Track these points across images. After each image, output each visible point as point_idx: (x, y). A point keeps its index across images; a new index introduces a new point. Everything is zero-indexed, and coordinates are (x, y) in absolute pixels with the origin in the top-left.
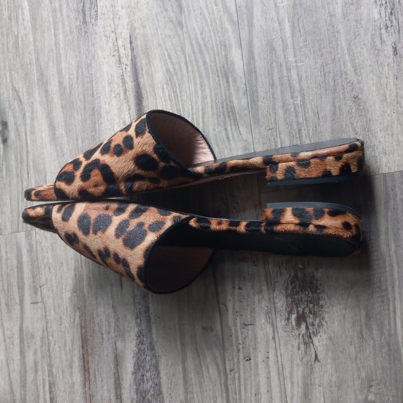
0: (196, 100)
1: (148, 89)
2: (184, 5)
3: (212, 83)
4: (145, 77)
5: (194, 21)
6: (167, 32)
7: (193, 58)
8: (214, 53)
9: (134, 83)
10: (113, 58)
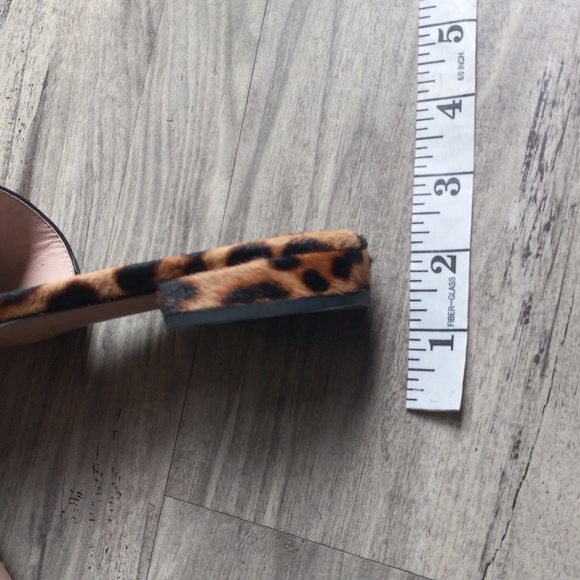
0: (118, 246)
1: (43, 189)
2: (159, 48)
3: (156, 226)
4: (47, 161)
5: (165, 87)
6: (113, 89)
7: (140, 162)
8: (180, 167)
9: (23, 165)
10: (7, 102)
